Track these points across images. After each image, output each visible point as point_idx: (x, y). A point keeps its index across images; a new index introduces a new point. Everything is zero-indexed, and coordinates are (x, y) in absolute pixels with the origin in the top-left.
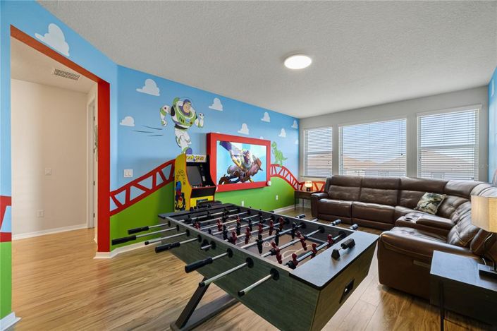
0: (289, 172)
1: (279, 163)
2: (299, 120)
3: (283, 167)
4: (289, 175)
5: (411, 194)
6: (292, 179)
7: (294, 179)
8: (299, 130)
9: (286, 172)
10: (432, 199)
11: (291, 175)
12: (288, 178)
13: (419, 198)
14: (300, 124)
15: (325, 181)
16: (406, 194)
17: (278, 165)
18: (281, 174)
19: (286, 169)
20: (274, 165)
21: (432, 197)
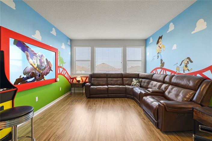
0: (67, 72)
1: (61, 65)
2: (71, 40)
3: (64, 69)
4: (66, 73)
5: (128, 80)
6: (68, 76)
7: (69, 76)
8: (71, 46)
9: (65, 72)
10: (138, 81)
11: (68, 73)
12: (66, 75)
13: (132, 81)
14: (72, 42)
16: (126, 80)
17: (61, 67)
18: (63, 73)
19: (65, 70)
20: (59, 67)
21: (137, 80)
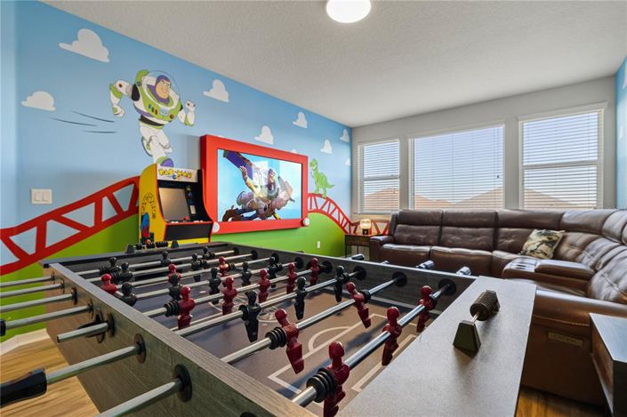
0: (337, 207)
1: (321, 192)
2: (351, 130)
3: (328, 199)
4: (337, 210)
5: (513, 233)
6: (342, 217)
7: (345, 217)
8: (351, 144)
9: (332, 207)
10: (545, 238)
11: (340, 211)
12: (335, 215)
13: (526, 237)
14: (353, 135)
15: (390, 219)
16: (506, 233)
17: (320, 196)
18: (325, 209)
19: (331, 201)
20: (313, 195)
21: (544, 235)
